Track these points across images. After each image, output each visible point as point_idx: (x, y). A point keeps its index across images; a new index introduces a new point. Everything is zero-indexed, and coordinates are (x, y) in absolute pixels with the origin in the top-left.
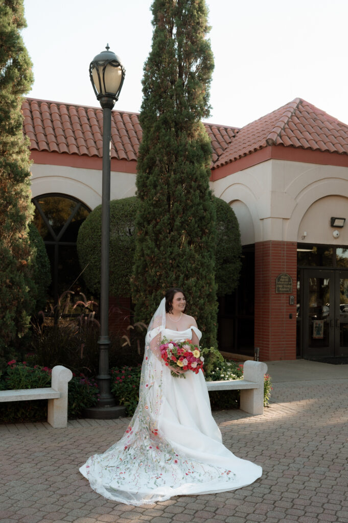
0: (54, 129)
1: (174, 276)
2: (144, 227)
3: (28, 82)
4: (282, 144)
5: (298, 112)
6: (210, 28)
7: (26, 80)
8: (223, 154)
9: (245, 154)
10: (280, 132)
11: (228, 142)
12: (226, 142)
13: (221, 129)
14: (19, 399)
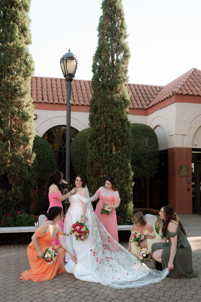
0: (62, 93)
1: (107, 167)
2: (92, 142)
3: (32, 70)
4: (181, 94)
5: (193, 76)
6: (128, 36)
7: (30, 69)
8: (152, 101)
9: (162, 100)
10: (181, 87)
11: (156, 94)
12: (155, 94)
13: (152, 87)
14: (19, 232)
